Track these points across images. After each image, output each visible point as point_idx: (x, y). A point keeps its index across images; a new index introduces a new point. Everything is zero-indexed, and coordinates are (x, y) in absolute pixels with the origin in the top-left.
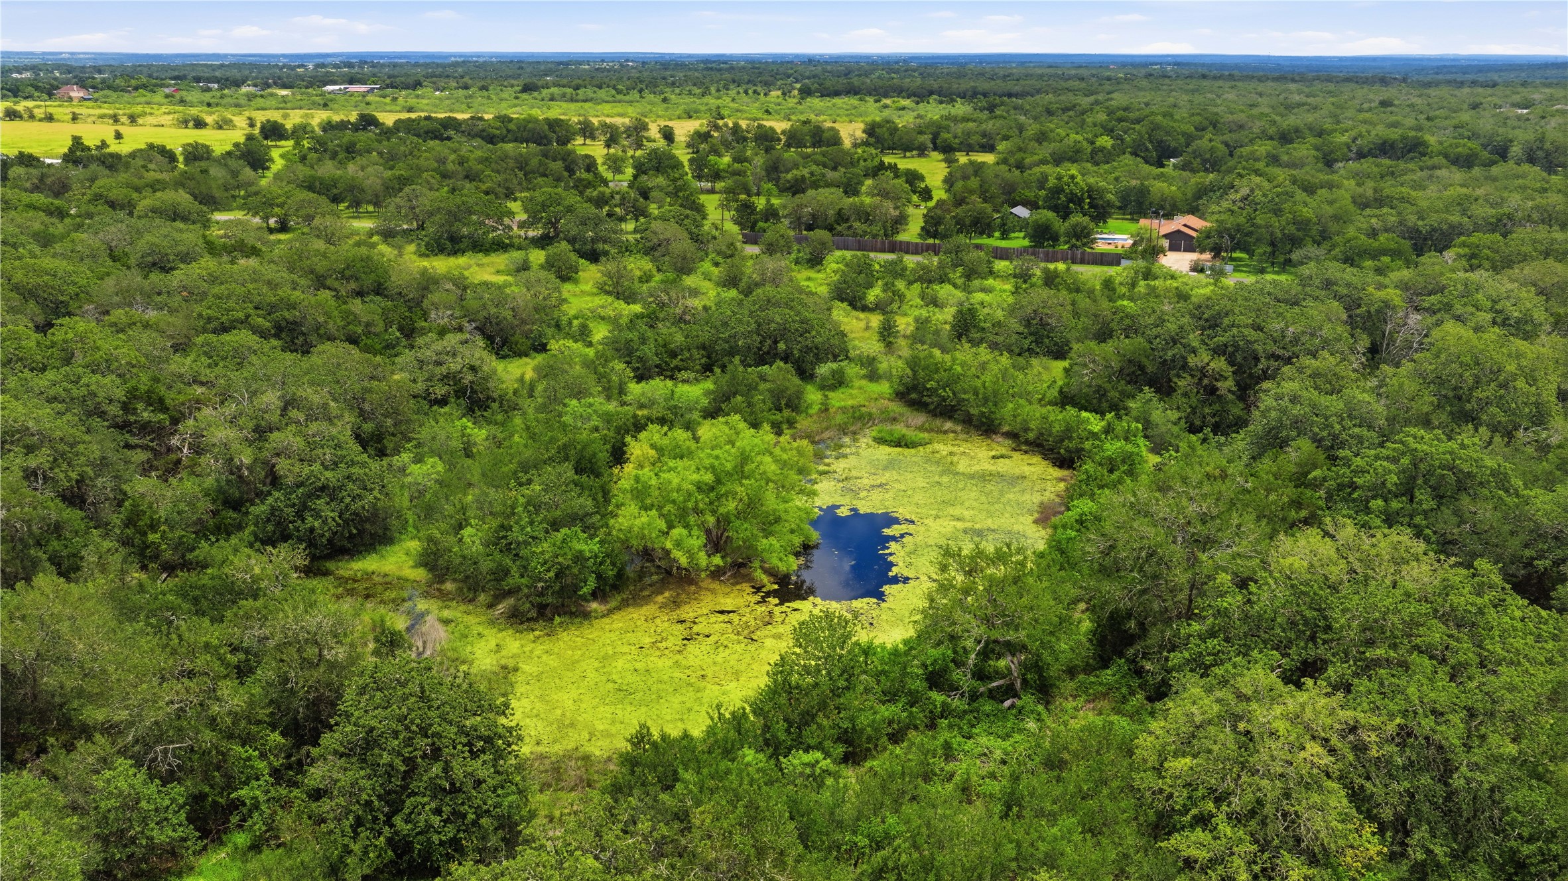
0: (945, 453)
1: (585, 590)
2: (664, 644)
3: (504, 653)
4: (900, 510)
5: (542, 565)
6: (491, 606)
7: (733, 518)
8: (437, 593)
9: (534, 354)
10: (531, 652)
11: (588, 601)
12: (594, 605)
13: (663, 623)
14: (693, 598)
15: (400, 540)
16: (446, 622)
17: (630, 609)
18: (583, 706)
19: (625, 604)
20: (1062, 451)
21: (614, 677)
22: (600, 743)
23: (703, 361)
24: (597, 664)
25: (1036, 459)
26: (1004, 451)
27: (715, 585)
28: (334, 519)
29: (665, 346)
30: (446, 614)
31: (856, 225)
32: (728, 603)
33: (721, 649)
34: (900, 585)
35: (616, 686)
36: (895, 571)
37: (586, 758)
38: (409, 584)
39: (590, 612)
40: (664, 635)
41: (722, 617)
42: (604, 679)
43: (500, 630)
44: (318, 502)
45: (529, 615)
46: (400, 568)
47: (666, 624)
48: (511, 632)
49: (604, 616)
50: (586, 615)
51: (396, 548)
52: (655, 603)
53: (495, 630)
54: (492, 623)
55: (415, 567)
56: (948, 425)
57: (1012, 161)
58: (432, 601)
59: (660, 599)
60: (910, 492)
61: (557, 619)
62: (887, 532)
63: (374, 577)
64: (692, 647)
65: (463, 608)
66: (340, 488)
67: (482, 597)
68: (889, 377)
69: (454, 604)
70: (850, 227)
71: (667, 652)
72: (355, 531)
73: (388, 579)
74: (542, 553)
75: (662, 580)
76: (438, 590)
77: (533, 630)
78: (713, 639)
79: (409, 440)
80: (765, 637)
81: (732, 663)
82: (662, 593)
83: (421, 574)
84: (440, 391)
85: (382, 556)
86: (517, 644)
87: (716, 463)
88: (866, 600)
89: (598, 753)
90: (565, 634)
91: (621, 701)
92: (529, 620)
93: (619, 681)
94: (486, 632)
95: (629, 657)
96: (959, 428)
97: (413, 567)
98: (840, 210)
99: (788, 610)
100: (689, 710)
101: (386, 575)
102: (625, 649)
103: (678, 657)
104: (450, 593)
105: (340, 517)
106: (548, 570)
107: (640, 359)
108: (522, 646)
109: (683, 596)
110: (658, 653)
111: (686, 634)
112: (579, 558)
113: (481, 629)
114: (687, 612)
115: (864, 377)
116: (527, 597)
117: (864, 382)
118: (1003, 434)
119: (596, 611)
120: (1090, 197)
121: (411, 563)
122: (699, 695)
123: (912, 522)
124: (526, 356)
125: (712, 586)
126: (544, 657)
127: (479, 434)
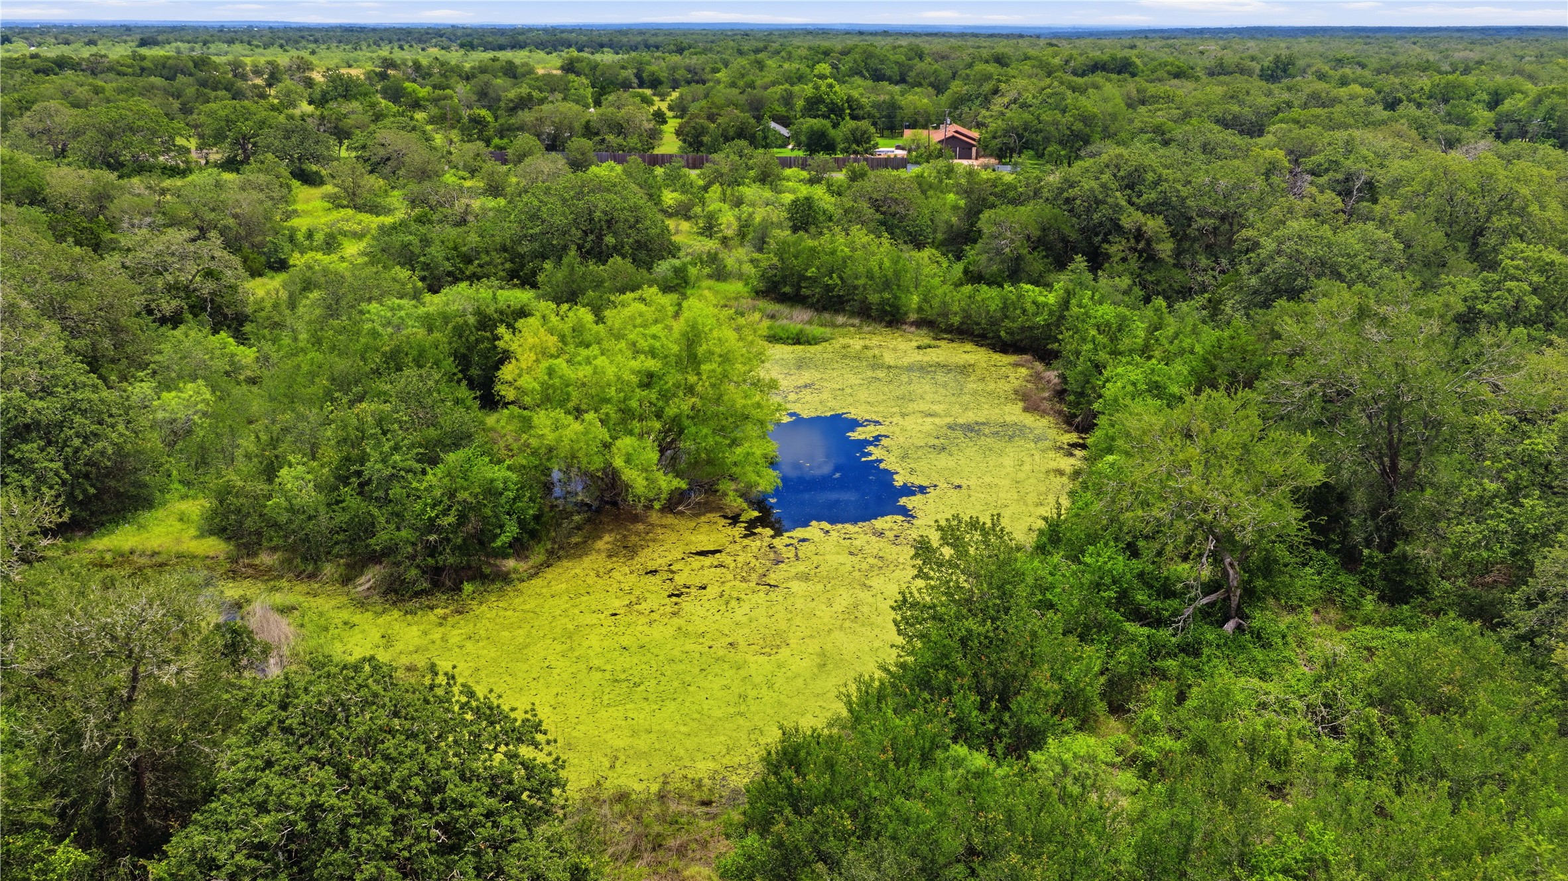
0: (858, 347)
1: (504, 539)
2: (644, 606)
3: (399, 646)
4: (853, 411)
5: (433, 507)
6: (346, 580)
7: (686, 422)
8: (250, 571)
9: (271, 274)
10: (444, 639)
11: (506, 556)
12: (511, 563)
13: (624, 574)
14: (648, 538)
15: (164, 504)
16: (285, 610)
17: (566, 563)
18: (572, 712)
19: (553, 558)
20: (1003, 334)
21: (596, 662)
22: (632, 770)
23: (508, 265)
24: (559, 648)
25: (969, 347)
26: (927, 341)
27: (670, 519)
28: (57, 474)
29: (455, 248)
30: (278, 599)
31: (610, 138)
32: (704, 540)
33: (733, 603)
34: (919, 497)
35: (608, 675)
36: (899, 481)
37: (622, 797)
38: (195, 562)
39: (508, 573)
40: (637, 592)
41: (708, 561)
42: (582, 666)
43: (378, 614)
44: (25, 447)
45: (418, 588)
46: (178, 541)
47: (633, 578)
48: (396, 614)
49: (531, 577)
50: (505, 578)
51: (160, 513)
52: (599, 551)
53: (369, 615)
54: (361, 604)
55: (202, 535)
56: (840, 319)
57: (741, 83)
58: (246, 583)
59: (600, 544)
60: (848, 391)
61: (468, 587)
62: (856, 435)
63: (135, 558)
64: (687, 604)
65: (302, 587)
66: (60, 425)
67: (328, 569)
68: (740, 276)
69: (284, 583)
70: (603, 140)
71: (655, 616)
72: (92, 491)
73: (159, 559)
74: (430, 489)
75: (589, 520)
76: (250, 566)
77: (432, 609)
78: (712, 591)
79: (143, 366)
80: (788, 579)
81: (763, 620)
82: (601, 538)
83: (214, 546)
84: (168, 305)
85: (140, 527)
86: (414, 631)
87: (658, 344)
88: (888, 518)
89: (638, 787)
90: (484, 607)
91: (629, 697)
92: (417, 594)
93: (608, 667)
94: (357, 618)
95: (604, 630)
96: (857, 321)
97: (196, 537)
98: (588, 122)
99: (795, 542)
100: (743, 697)
101: (155, 554)
102: (591, 619)
103: (676, 621)
104: (270, 569)
105: (66, 468)
106: (445, 513)
107: (426, 266)
108: (425, 633)
109: (634, 539)
110: (643, 620)
111: (669, 588)
112: (491, 491)
113: (345, 615)
114: (653, 556)
115: (710, 276)
116: (413, 557)
117: (710, 283)
118: (912, 324)
119: (515, 571)
120: (850, 107)
121: (193, 532)
122: (743, 673)
123: (877, 423)
124: (261, 275)
125: (664, 521)
126: (469, 645)
127: (247, 355)
